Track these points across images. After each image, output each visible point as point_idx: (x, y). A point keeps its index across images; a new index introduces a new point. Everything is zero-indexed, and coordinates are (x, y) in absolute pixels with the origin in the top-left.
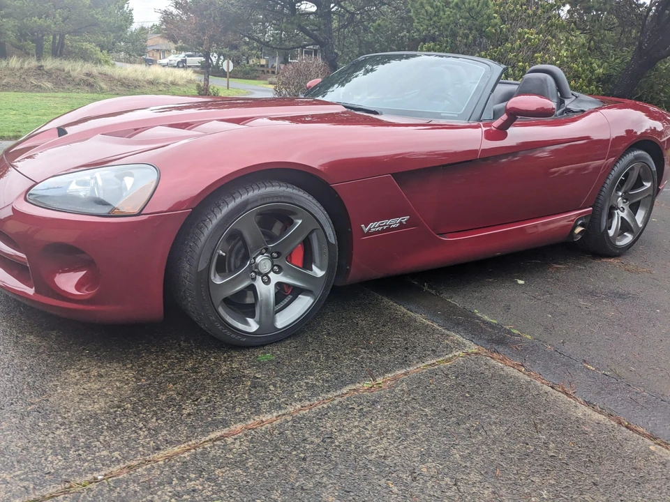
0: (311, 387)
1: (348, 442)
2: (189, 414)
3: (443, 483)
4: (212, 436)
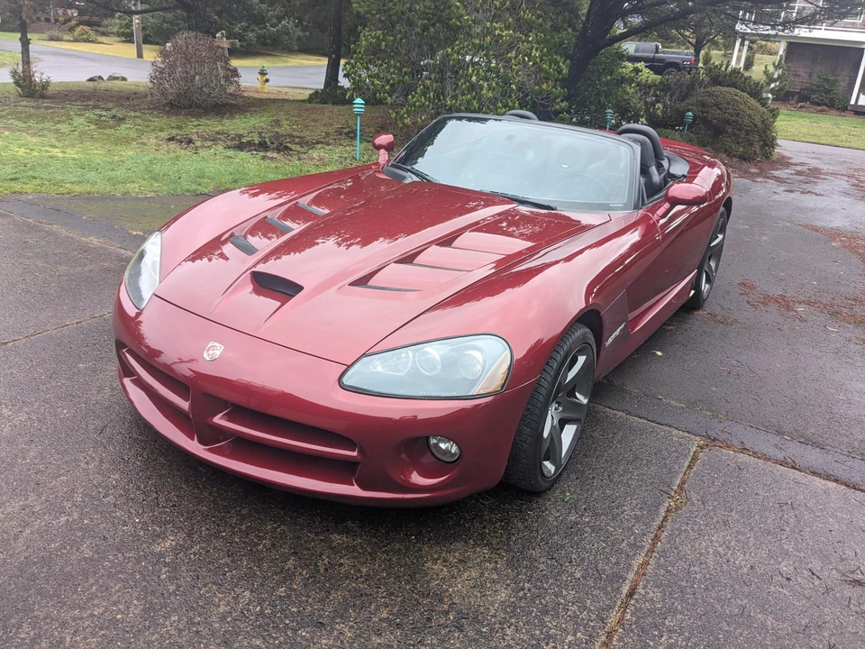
0: (637, 518)
1: (717, 563)
2: (584, 577)
4: (625, 591)
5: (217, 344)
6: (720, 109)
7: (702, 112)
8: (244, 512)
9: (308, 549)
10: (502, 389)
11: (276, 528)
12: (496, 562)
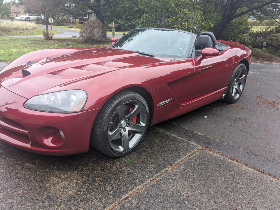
0: (150, 172)
1: (173, 193)
2: (110, 190)
3: (212, 204)
4: (123, 198)
6: (278, 41)
7: (271, 42)
8: (4, 153)
11: (9, 159)
12: (79, 180)
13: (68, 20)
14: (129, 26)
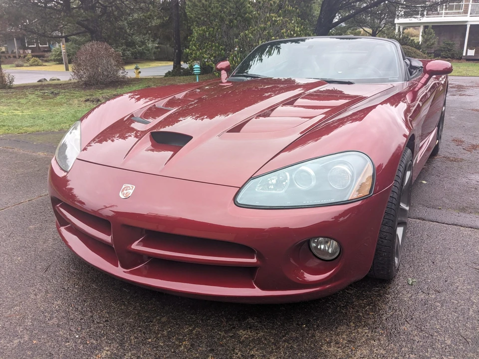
5: (129, 185)
8: (164, 319)
9: (222, 345)
10: (370, 193)
11: (191, 331)
12: (379, 340)
13: (10, 52)
14: (132, 54)
